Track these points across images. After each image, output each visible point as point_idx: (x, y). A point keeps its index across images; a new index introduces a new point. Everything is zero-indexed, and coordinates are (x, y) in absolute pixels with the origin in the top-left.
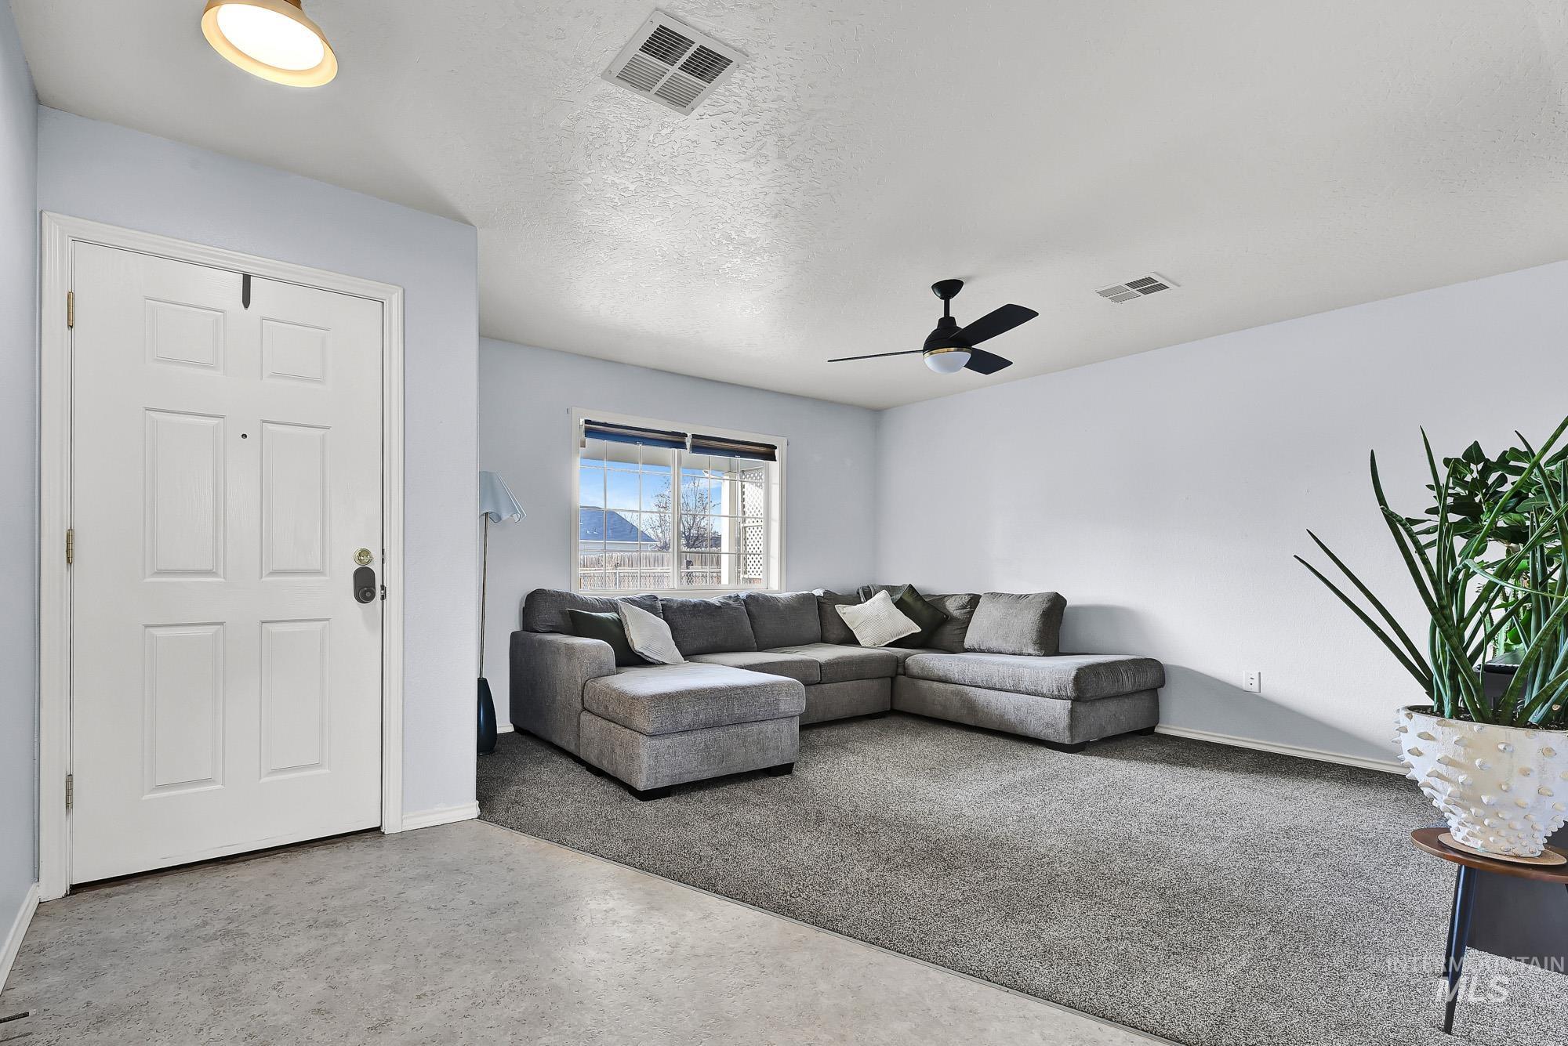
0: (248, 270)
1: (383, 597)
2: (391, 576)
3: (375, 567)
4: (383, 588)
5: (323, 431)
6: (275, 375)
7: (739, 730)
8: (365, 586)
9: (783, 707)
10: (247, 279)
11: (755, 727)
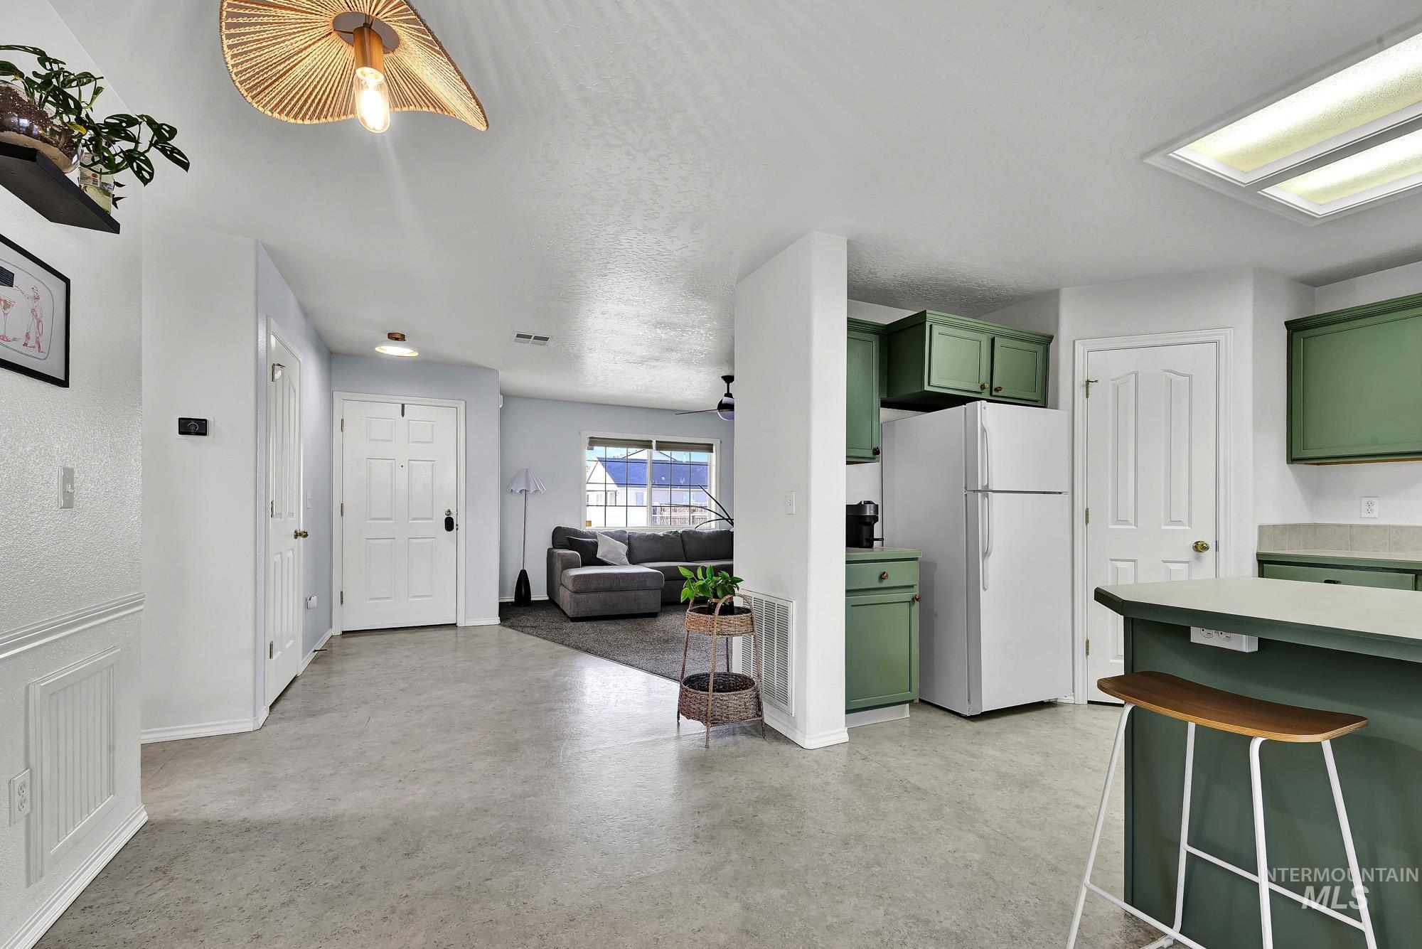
0: (403, 402)
1: (457, 529)
2: (459, 520)
3: (453, 516)
4: (457, 525)
5: (431, 463)
6: (412, 442)
7: (624, 593)
8: (449, 524)
9: (648, 584)
10: (403, 405)
11: (632, 593)
